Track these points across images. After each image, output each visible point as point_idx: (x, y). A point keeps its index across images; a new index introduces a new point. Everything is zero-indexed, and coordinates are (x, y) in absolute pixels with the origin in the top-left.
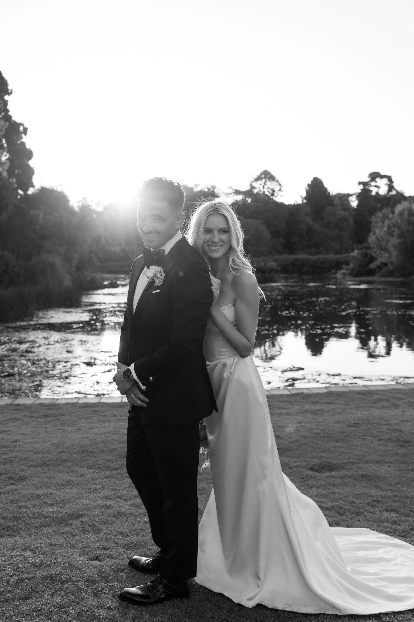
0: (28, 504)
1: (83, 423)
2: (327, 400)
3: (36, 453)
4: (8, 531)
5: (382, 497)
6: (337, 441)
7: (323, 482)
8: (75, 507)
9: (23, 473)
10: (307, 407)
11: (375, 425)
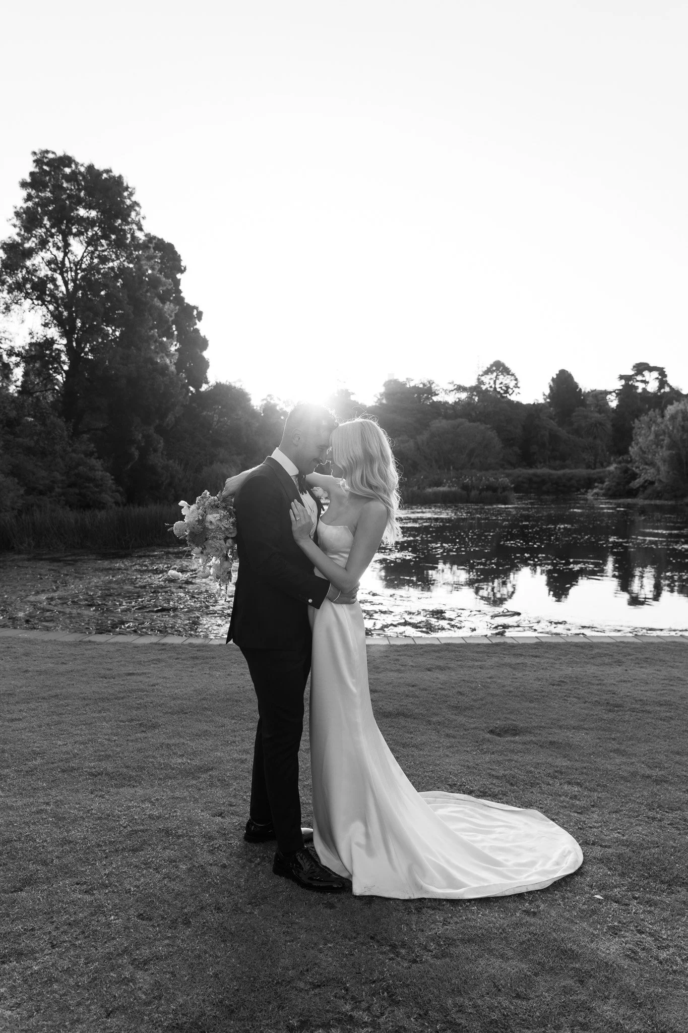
0: (156, 754)
1: (235, 667)
2: (534, 652)
3: (174, 699)
4: (130, 781)
5: (567, 767)
6: (531, 702)
7: (500, 747)
8: (206, 759)
9: (156, 720)
10: (507, 660)
11: (584, 684)
